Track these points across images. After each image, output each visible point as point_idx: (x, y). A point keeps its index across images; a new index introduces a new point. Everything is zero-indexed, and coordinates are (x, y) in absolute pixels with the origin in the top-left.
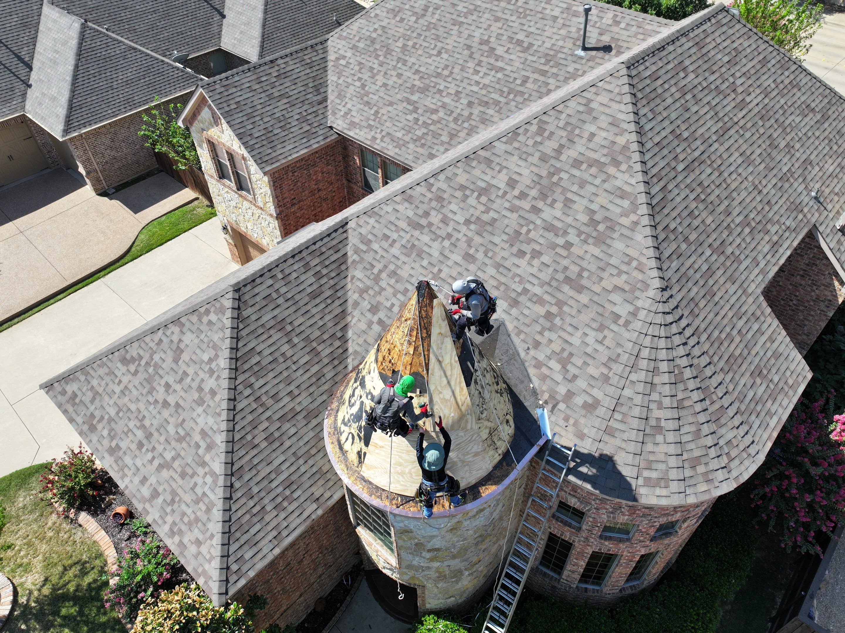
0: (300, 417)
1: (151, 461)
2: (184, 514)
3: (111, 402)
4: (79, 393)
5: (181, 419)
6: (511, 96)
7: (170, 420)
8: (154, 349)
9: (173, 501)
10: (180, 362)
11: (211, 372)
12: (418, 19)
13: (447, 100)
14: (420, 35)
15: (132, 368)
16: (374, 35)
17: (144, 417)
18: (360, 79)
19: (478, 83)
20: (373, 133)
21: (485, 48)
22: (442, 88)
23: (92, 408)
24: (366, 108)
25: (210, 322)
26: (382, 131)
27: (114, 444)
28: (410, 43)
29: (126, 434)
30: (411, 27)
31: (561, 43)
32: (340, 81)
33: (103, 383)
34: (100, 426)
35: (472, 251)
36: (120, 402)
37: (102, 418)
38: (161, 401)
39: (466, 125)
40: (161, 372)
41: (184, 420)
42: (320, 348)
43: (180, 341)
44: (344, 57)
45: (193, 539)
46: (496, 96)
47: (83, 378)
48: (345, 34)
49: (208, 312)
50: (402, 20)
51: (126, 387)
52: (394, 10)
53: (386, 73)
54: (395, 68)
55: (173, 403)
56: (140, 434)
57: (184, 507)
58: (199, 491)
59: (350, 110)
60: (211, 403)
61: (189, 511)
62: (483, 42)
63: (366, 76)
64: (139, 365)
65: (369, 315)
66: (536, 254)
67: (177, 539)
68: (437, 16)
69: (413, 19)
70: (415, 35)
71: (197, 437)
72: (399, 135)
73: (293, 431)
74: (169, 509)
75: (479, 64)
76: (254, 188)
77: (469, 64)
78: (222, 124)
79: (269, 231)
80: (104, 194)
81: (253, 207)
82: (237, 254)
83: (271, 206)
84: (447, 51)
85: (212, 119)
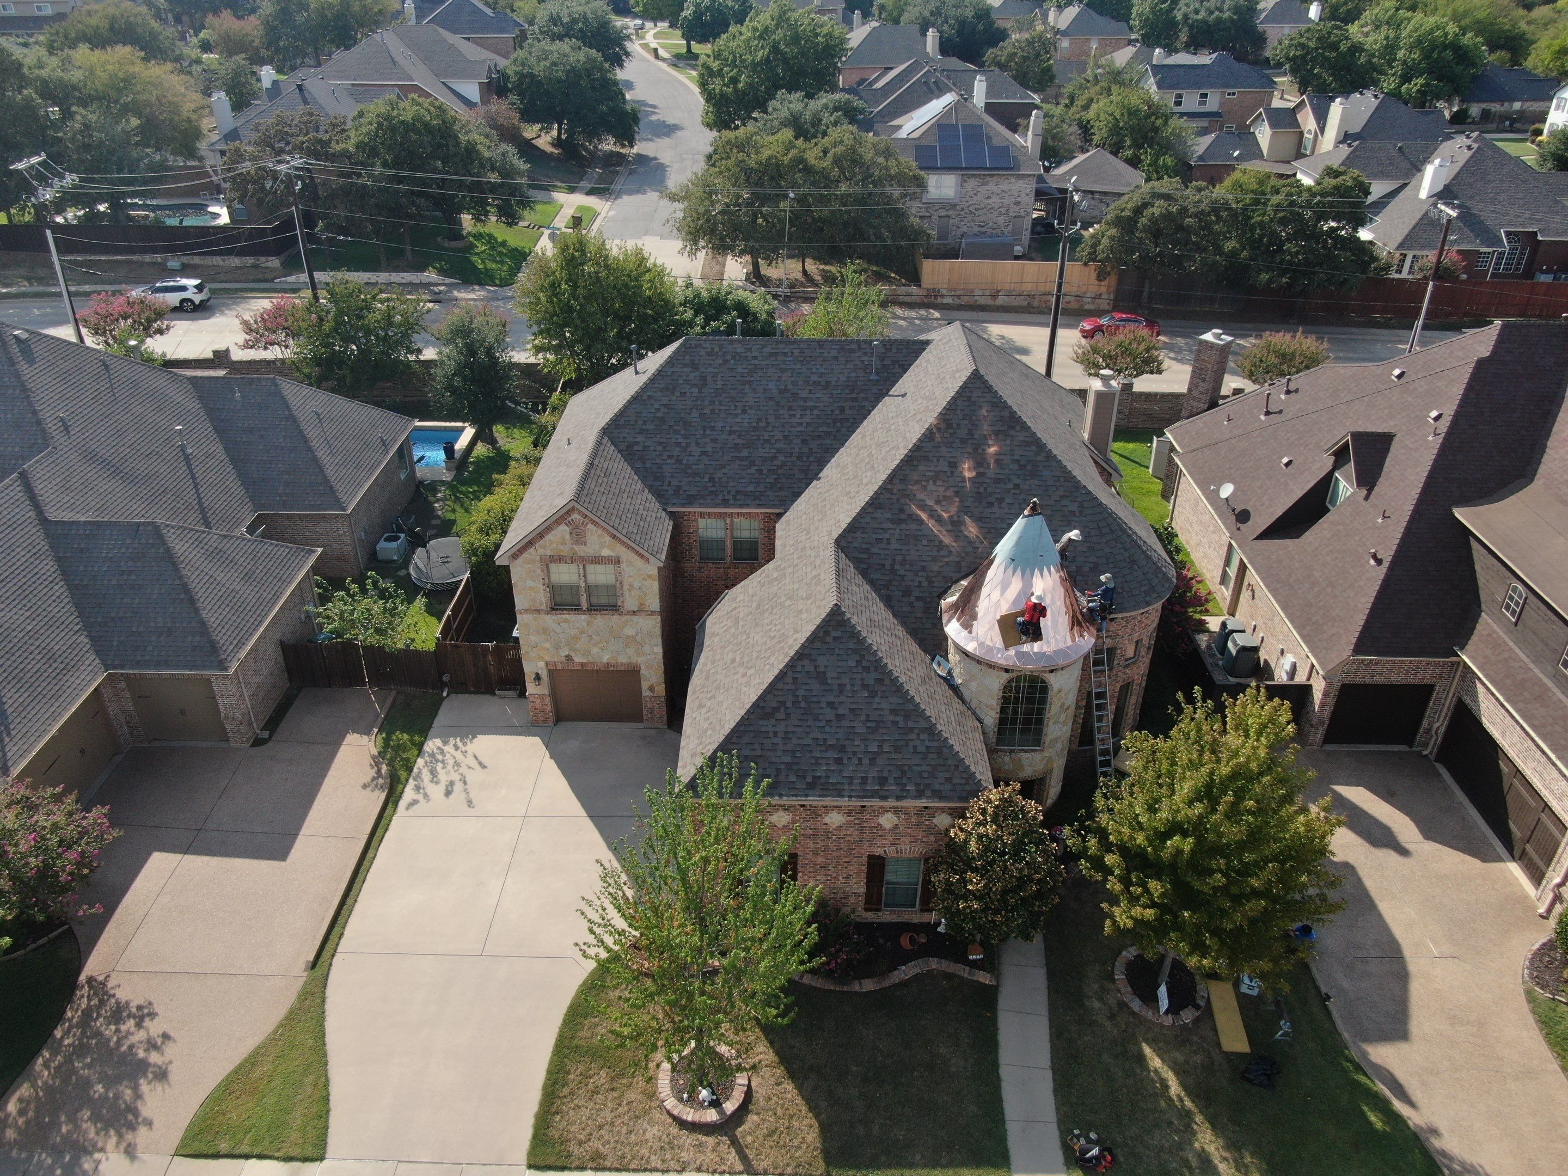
1: (860, 763)
2: (920, 773)
3: (779, 753)
5: (863, 718)
6: (838, 425)
7: (853, 724)
8: (793, 687)
9: (903, 772)
10: (830, 681)
11: (866, 669)
13: (778, 446)
14: (712, 402)
15: (781, 715)
16: (659, 415)
17: (825, 740)
18: (670, 457)
19: (801, 424)
20: (720, 497)
21: (787, 395)
22: (766, 438)
24: (697, 479)
25: (835, 638)
26: (729, 492)
27: (809, 780)
28: (707, 411)
29: (817, 764)
30: (697, 398)
31: (853, 374)
32: (648, 465)
33: (757, 746)
35: (955, 518)
36: (789, 747)
37: (778, 770)
38: (833, 719)
39: (812, 459)
40: (815, 699)
41: (868, 716)
42: (897, 633)
43: (816, 667)
44: (637, 443)
45: (942, 780)
46: (825, 429)
48: (622, 422)
49: (827, 633)
50: (683, 394)
51: (786, 733)
52: (667, 389)
53: (697, 444)
54: (704, 436)
55: (846, 712)
56: (832, 754)
57: (916, 769)
58: (921, 749)
59: (679, 487)
60: (883, 688)
61: (924, 768)
62: (781, 392)
63: (676, 452)
64: (786, 708)
65: (906, 599)
66: (1000, 500)
67: (928, 793)
68: (720, 382)
69: (695, 390)
70: (706, 403)
71: (891, 718)
72: (751, 488)
74: (904, 780)
75: (790, 408)
76: (626, 593)
77: (781, 412)
78: (588, 534)
79: (639, 638)
80: (258, 742)
81: (616, 618)
82: (549, 708)
83: (654, 602)
84: (751, 408)
85: (568, 537)
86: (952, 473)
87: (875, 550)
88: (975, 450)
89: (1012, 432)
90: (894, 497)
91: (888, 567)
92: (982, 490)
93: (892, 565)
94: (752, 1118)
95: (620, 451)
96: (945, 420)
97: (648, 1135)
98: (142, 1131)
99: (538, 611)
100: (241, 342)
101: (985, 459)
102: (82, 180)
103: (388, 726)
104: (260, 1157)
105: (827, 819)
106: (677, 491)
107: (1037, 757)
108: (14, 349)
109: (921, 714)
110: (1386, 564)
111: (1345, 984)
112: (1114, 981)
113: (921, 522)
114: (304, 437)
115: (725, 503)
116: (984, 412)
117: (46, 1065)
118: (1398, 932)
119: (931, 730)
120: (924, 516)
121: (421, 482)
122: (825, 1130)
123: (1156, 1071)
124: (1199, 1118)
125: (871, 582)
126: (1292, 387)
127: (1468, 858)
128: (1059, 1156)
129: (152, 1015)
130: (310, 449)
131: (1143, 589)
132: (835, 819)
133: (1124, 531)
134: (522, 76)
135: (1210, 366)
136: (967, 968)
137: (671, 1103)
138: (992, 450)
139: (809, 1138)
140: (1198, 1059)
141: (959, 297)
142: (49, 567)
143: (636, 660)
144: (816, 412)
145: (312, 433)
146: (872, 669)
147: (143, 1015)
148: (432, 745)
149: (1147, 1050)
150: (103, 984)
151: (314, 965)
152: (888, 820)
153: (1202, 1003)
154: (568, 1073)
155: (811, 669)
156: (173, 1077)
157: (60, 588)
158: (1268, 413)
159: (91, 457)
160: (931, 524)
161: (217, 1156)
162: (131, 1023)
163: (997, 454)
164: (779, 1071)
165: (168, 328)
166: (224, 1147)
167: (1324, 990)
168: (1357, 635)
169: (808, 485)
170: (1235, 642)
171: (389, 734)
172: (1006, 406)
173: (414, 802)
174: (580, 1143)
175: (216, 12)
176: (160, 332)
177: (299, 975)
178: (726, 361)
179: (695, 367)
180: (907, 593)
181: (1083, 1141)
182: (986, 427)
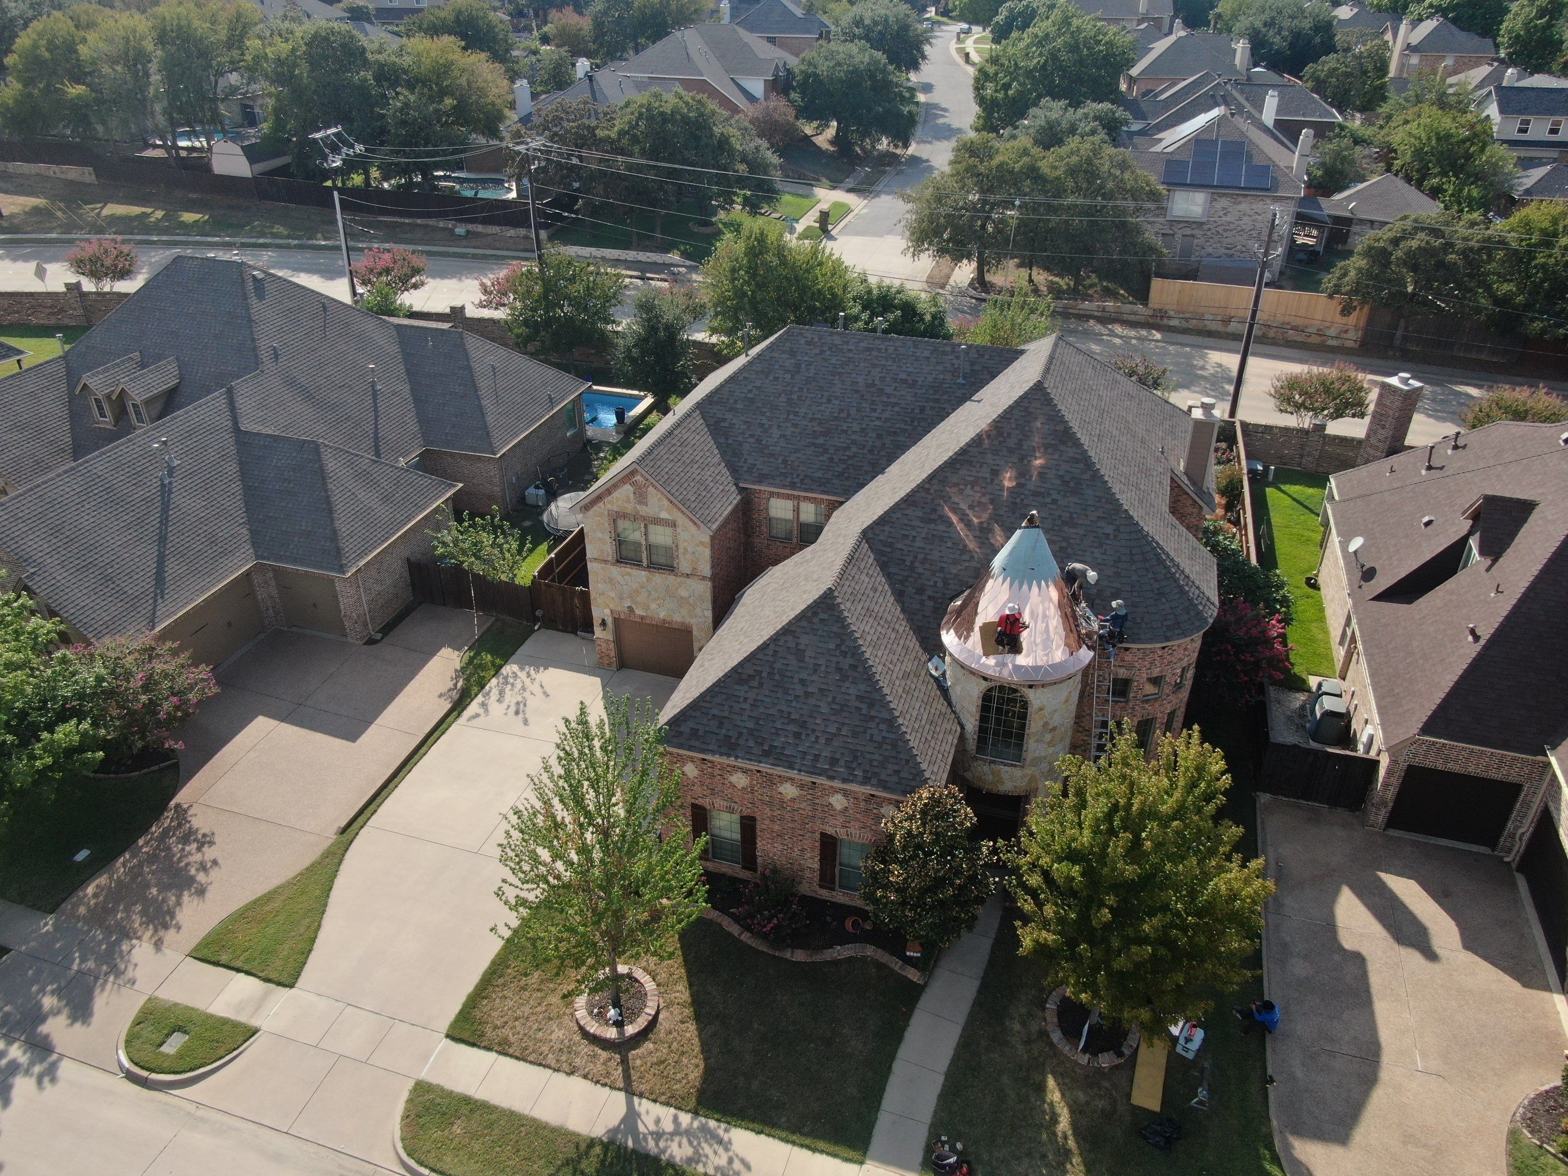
0: (912, 675)
2: (872, 760)
3: (745, 718)
4: (699, 727)
5: (830, 699)
6: (916, 423)
7: (818, 703)
8: (771, 659)
10: (807, 659)
11: (844, 654)
12: (793, 376)
13: (853, 437)
14: (801, 389)
15: (755, 683)
16: (750, 396)
17: (789, 713)
18: (751, 436)
19: (879, 419)
20: (789, 479)
21: (873, 390)
22: (844, 428)
23: (724, 732)
24: (772, 460)
25: (821, 620)
26: (798, 475)
27: (766, 747)
28: (795, 397)
29: (777, 734)
30: (788, 384)
31: (941, 376)
32: (730, 441)
33: (726, 708)
34: (742, 742)
35: (985, 525)
36: (755, 714)
37: (740, 734)
38: (801, 694)
39: (883, 453)
40: (788, 674)
41: (834, 698)
42: (897, 627)
43: (797, 644)
44: (724, 420)
45: (890, 772)
46: (902, 426)
47: (698, 714)
48: (715, 399)
49: (815, 614)
50: (776, 379)
51: (756, 700)
52: (763, 372)
53: (779, 426)
54: (787, 420)
55: (816, 691)
56: (792, 727)
57: (867, 756)
58: (877, 738)
59: (753, 465)
60: (856, 674)
61: (876, 757)
62: (868, 386)
63: (758, 432)
64: (761, 678)
65: (918, 597)
67: (874, 781)
68: (812, 371)
69: (788, 376)
70: (796, 389)
71: (857, 704)
72: (819, 474)
73: (913, 686)
76: (681, 556)
77: (864, 405)
78: (649, 496)
79: (691, 600)
80: (371, 642)
81: (671, 578)
82: (612, 653)
83: (706, 568)
84: (836, 398)
85: (632, 495)
86: (992, 481)
87: (900, 546)
88: (1021, 460)
89: (1062, 448)
90: (930, 497)
91: (908, 563)
92: (1018, 500)
93: (912, 562)
94: (649, 1045)
95: (708, 425)
96: (996, 428)
97: (554, 1036)
98: (172, 931)
99: (606, 561)
100: (477, 302)
101: (1029, 471)
102: (366, 150)
103: (478, 647)
104: (248, 973)
105: (781, 789)
106: (750, 470)
107: (1018, 772)
108: (250, 285)
109: (885, 705)
110: (1482, 642)
111: (1299, 1073)
112: (1044, 1009)
113: (951, 524)
114: (475, 386)
115: (793, 486)
116: (1038, 425)
117: (124, 865)
118: (1385, 1035)
119: (891, 723)
120: (954, 519)
121: (589, 441)
122: (709, 1073)
123: (1051, 1104)
124: (1076, 1160)
125: (889, 576)
126: (1461, 442)
127: (1507, 978)
128: (919, 1156)
129: (211, 843)
130: (478, 398)
131: (1166, 623)
132: (789, 791)
133: (1160, 562)
134: (807, 76)
135: (1391, 412)
136: (900, 963)
137: (581, 1014)
138: (1038, 462)
139: (692, 1076)
140: (1100, 1104)
141: (1187, 320)
142: (232, 468)
143: (688, 620)
144: (897, 409)
145: (484, 384)
146: (849, 655)
147: (206, 841)
148: (508, 669)
149: (1051, 1082)
150: (186, 811)
151: (343, 831)
152: (838, 801)
153: (1127, 1052)
154: (508, 967)
155: (792, 645)
156: (208, 895)
157: (236, 487)
158: (1430, 468)
159: (291, 382)
160: (959, 527)
161: (217, 964)
162: (195, 845)
163: (1042, 467)
164: (688, 1011)
165: (423, 284)
166: (224, 958)
167: (1270, 1071)
168: (1429, 713)
169: (874, 477)
170: (1322, 707)
171: (478, 654)
172: (1062, 420)
173: (477, 715)
174: (496, 1027)
175: (560, 8)
176: (415, 286)
177: (331, 835)
178: (822, 352)
179: (792, 353)
180: (920, 591)
181: (947, 1147)
182: (1036, 439)
